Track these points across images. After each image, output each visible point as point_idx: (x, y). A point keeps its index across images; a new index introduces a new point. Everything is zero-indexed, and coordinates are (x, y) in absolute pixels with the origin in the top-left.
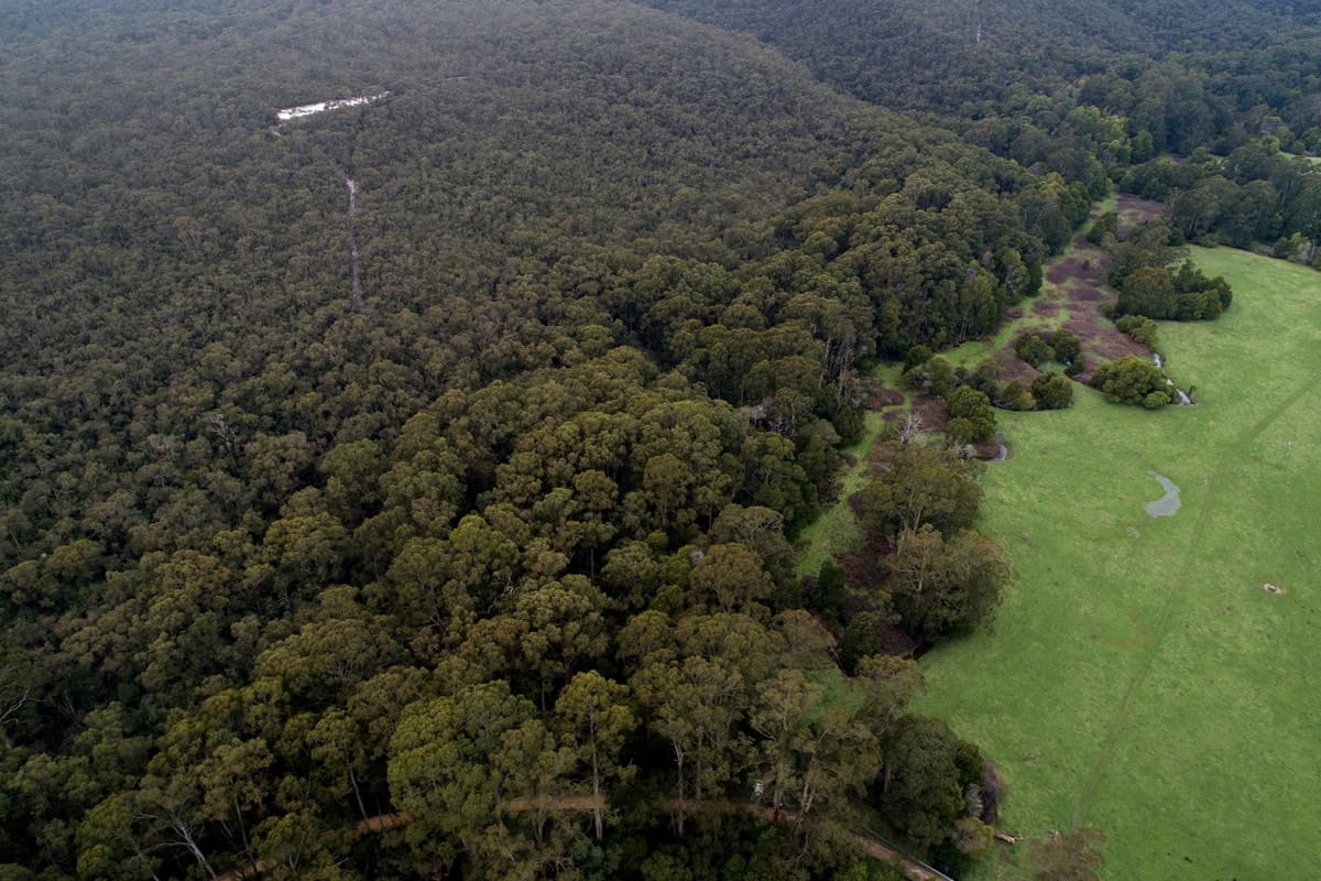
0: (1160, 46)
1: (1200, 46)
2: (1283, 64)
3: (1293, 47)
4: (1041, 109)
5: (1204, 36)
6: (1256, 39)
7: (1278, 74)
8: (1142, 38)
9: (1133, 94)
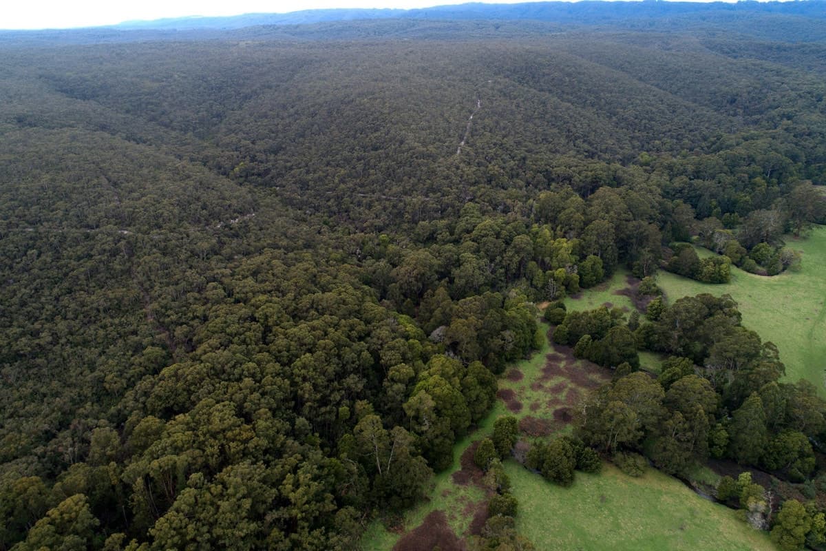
0: (634, 148)
1: (668, 146)
2: (734, 167)
3: (741, 151)
4: (486, 235)
5: (672, 137)
6: (713, 139)
7: (728, 179)
8: (619, 140)
9: (584, 214)
